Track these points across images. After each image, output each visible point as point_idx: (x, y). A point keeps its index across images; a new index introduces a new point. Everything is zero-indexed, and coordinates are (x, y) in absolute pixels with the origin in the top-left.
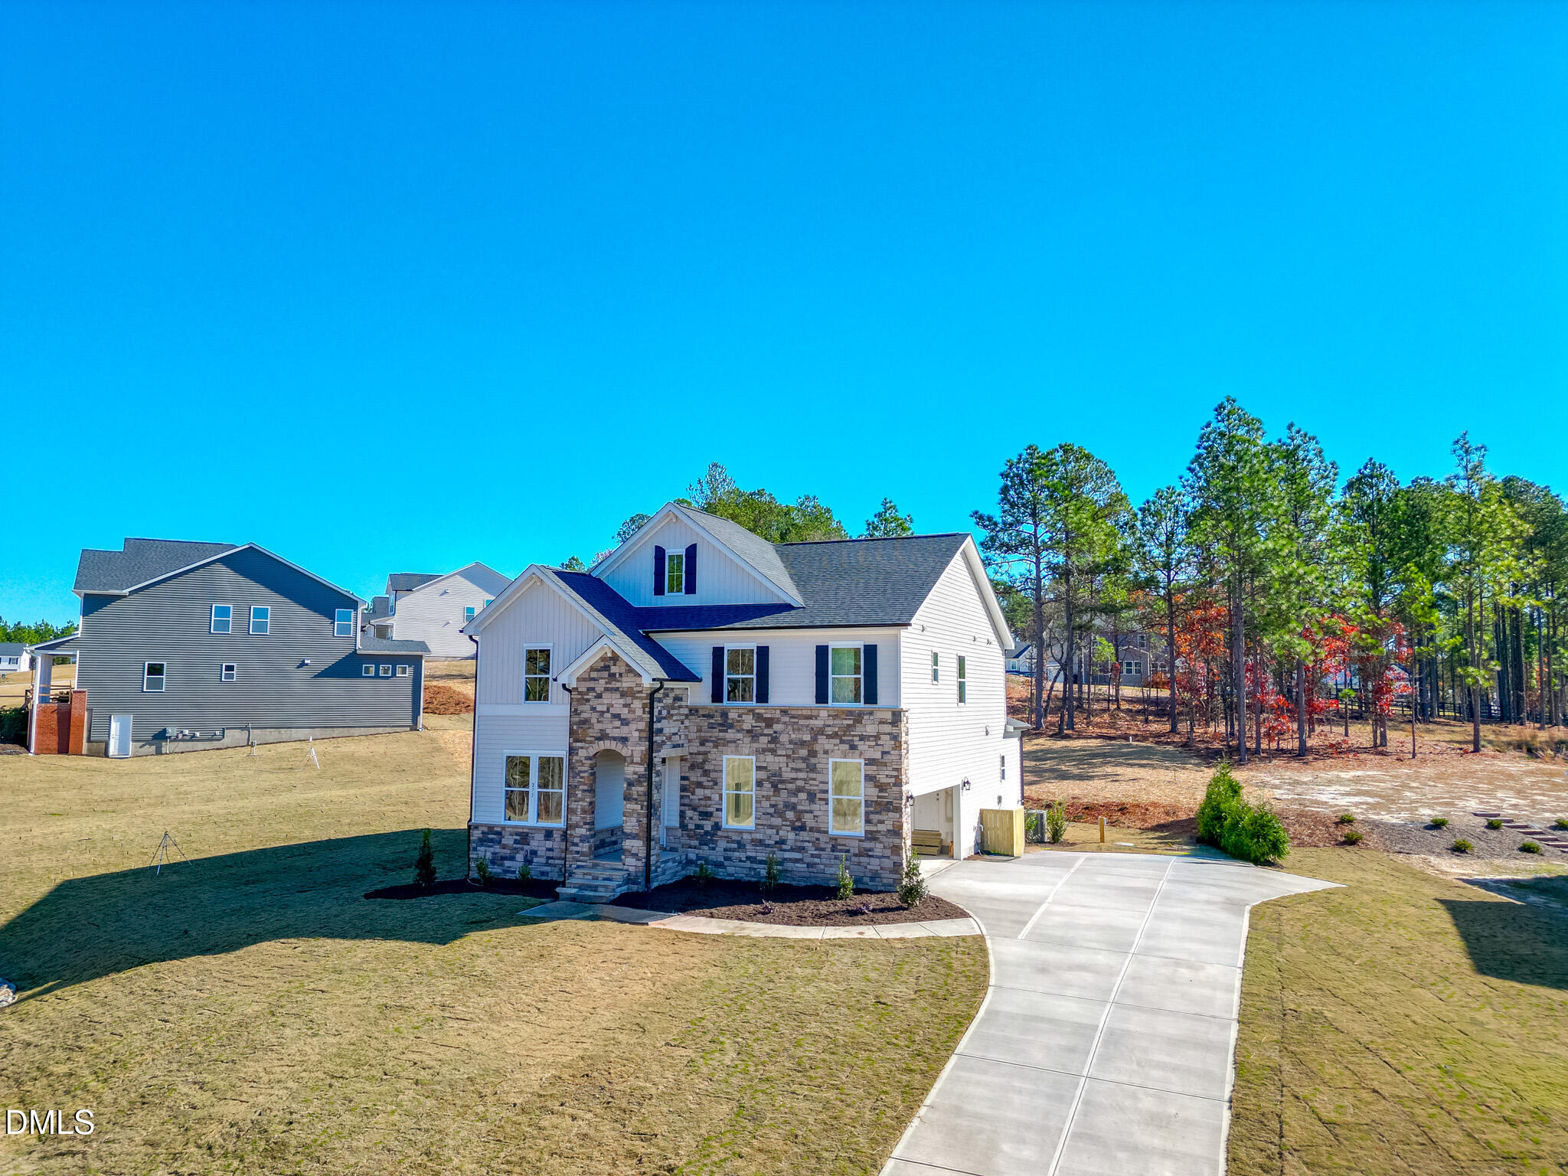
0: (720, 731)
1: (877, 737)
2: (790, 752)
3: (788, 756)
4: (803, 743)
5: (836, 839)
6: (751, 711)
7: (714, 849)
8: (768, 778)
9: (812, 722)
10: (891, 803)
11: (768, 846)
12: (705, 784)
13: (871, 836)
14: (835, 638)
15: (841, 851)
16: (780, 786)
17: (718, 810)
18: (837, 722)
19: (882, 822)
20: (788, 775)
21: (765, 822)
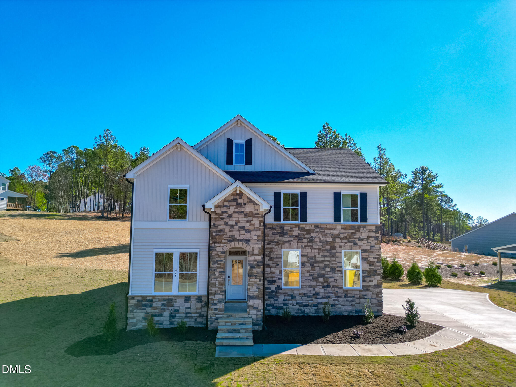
0: (280, 236)
1: (368, 238)
2: (321, 247)
3: (319, 249)
4: (327, 243)
5: (347, 291)
6: (297, 226)
7: (277, 300)
8: (308, 260)
9: (332, 231)
10: (376, 271)
11: (309, 296)
12: (271, 265)
13: (366, 288)
14: (346, 189)
15: (349, 297)
16: (315, 265)
17: (279, 279)
18: (346, 231)
19: (371, 281)
20: (319, 259)
21: (307, 284)
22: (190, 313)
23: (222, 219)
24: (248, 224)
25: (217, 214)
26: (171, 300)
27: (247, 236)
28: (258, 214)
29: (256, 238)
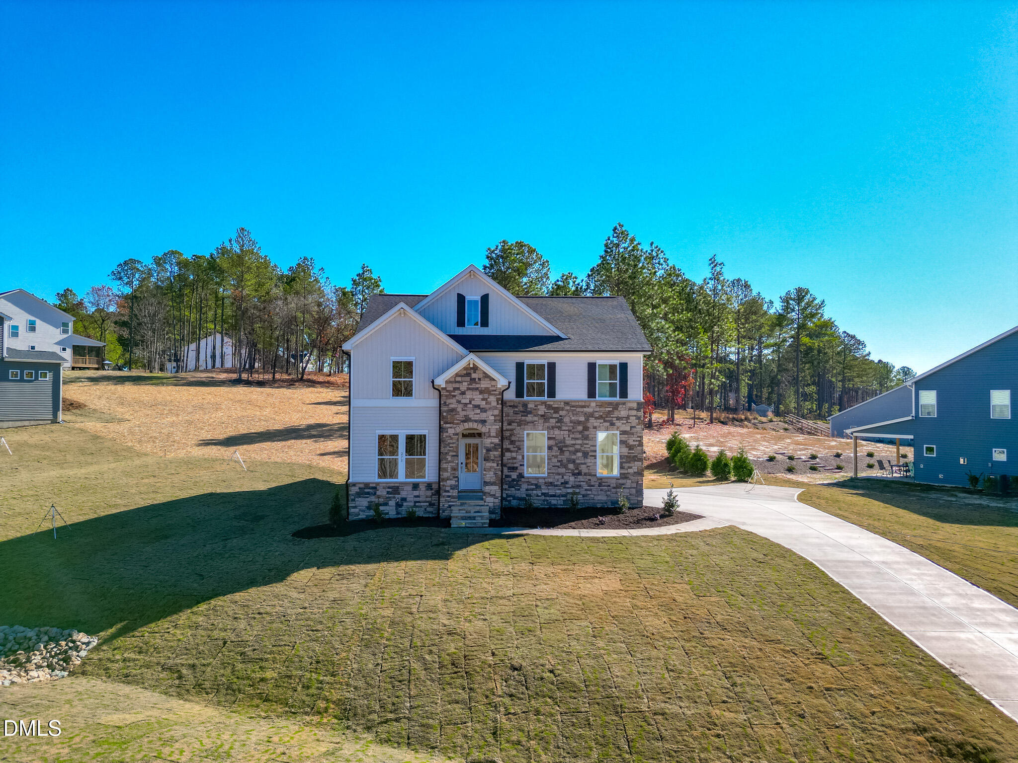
0: (522, 416)
1: (628, 418)
2: (571, 428)
3: (569, 431)
4: (579, 423)
5: (601, 479)
6: (544, 403)
7: (519, 490)
8: (556, 444)
9: (585, 409)
10: (636, 456)
11: (557, 486)
12: (512, 449)
13: (623, 476)
14: (601, 359)
15: (604, 486)
16: (564, 449)
17: (521, 465)
18: (601, 409)
19: (631, 468)
20: (569, 442)
21: (554, 471)
22: (419, 502)
23: (454, 396)
24: (484, 403)
25: (448, 391)
26: (398, 487)
27: (483, 416)
28: (495, 391)
29: (493, 418)
